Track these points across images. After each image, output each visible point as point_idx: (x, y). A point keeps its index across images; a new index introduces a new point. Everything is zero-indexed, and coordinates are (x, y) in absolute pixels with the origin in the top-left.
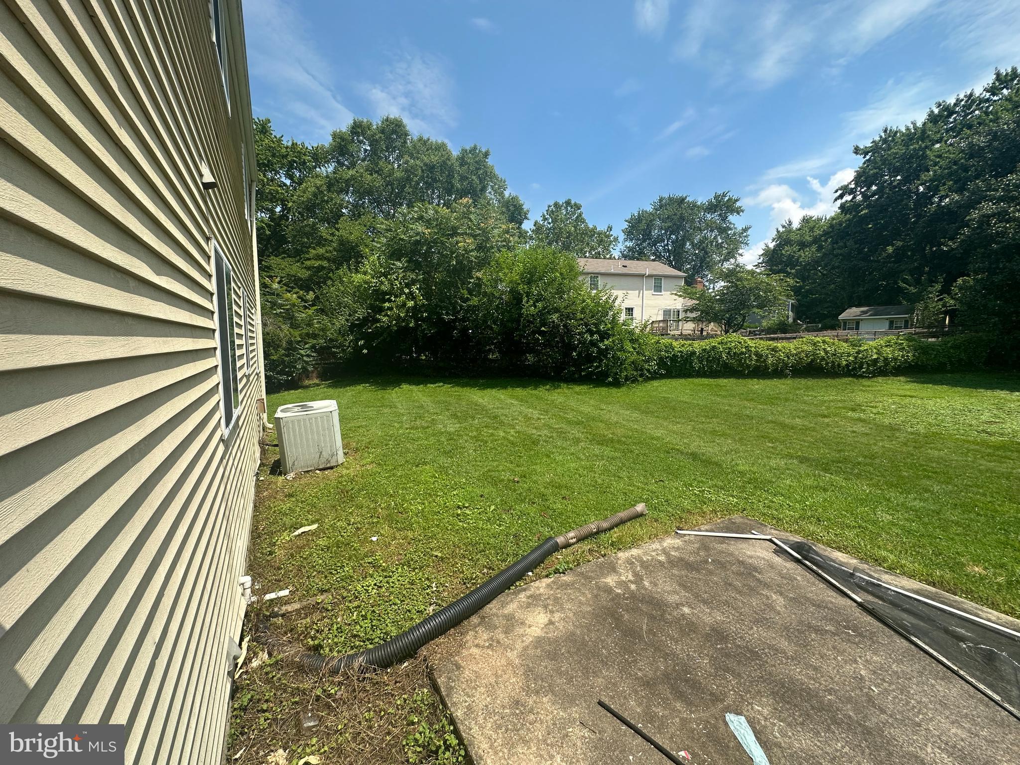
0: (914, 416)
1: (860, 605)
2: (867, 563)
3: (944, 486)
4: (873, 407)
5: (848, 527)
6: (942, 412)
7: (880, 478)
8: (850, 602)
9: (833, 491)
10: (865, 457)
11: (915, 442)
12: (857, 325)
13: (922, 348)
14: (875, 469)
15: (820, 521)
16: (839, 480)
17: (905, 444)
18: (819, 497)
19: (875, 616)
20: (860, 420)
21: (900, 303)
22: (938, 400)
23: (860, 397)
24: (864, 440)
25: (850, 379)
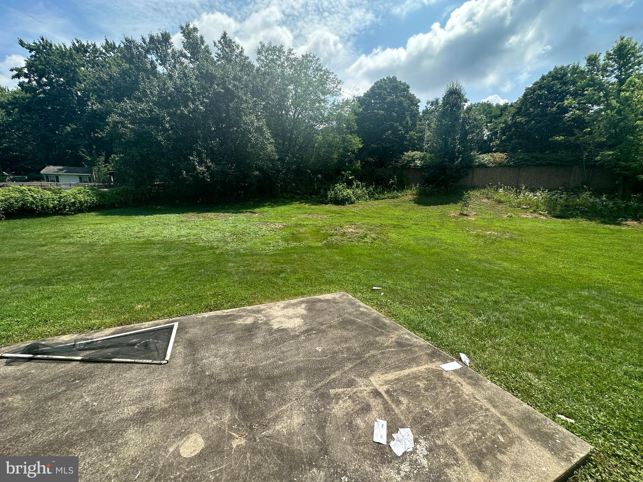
0: (103, 235)
1: (80, 361)
2: (84, 332)
3: (122, 270)
4: (78, 233)
5: (69, 316)
6: (117, 230)
7: (87, 277)
8: (74, 363)
9: (56, 297)
10: (77, 266)
11: (105, 250)
12: (57, 179)
13: (100, 195)
14: (84, 273)
15: (47, 321)
16: (60, 287)
17: (100, 252)
18: (45, 305)
19: (92, 361)
20: (71, 243)
21: (83, 166)
22: (115, 224)
23: (68, 228)
24: (75, 256)
25: (59, 216)
